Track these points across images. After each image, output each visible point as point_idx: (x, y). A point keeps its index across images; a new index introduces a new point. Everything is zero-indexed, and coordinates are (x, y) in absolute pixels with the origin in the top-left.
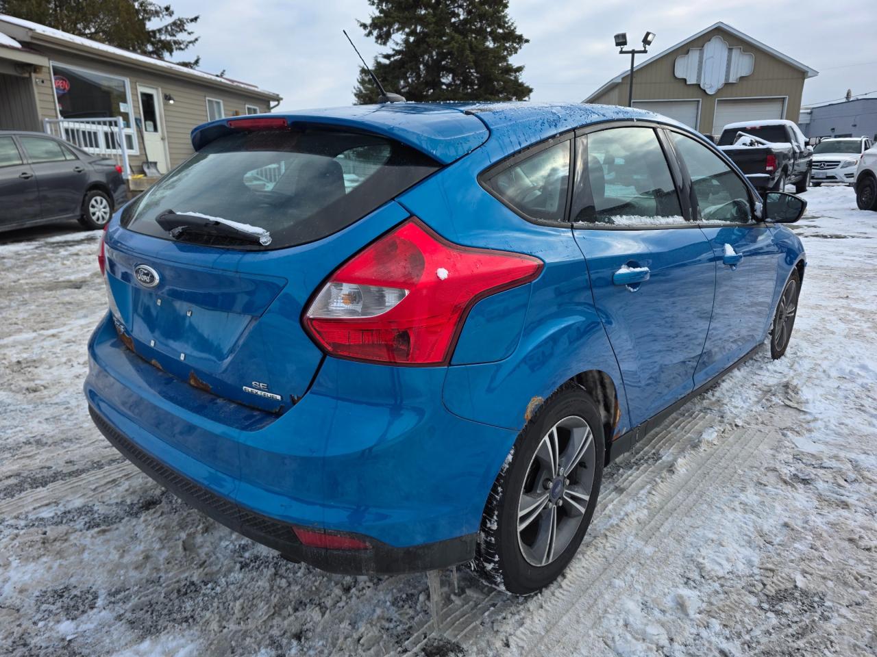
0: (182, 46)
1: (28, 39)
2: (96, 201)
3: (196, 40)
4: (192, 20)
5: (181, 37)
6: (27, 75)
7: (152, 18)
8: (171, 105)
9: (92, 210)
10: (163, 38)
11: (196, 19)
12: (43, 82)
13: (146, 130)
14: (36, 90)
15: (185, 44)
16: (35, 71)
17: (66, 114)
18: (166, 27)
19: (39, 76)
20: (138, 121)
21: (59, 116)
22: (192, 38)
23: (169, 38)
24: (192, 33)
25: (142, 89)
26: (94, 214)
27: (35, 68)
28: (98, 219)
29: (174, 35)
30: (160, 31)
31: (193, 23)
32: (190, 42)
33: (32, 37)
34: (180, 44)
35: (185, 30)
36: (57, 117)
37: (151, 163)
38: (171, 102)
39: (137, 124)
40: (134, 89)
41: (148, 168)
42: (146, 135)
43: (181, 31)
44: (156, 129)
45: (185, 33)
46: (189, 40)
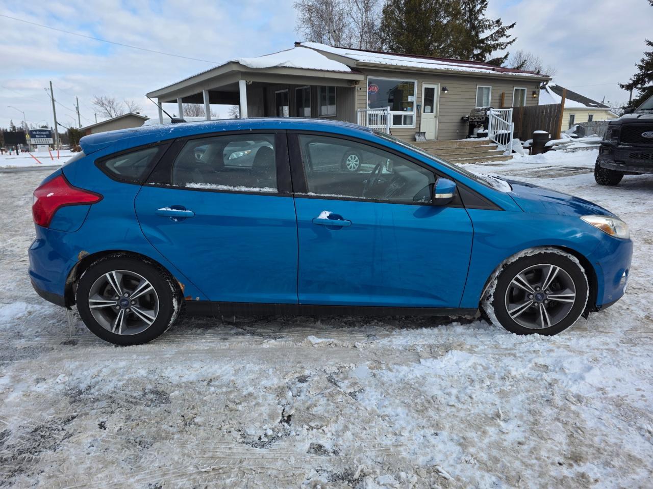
0: (502, 47)
1: (355, 66)
2: (351, 157)
3: (514, 40)
4: (510, 27)
5: (502, 40)
6: (353, 86)
7: (485, 31)
8: (446, 94)
9: (348, 162)
10: (489, 43)
11: (513, 25)
12: (360, 89)
13: (424, 112)
14: (356, 93)
15: (505, 44)
16: (356, 84)
17: (372, 106)
18: (492, 35)
19: (358, 85)
20: (419, 106)
21: (368, 107)
22: (510, 39)
23: (493, 43)
24: (509, 36)
25: (425, 86)
26: (349, 165)
27: (356, 82)
28: (351, 168)
29: (497, 40)
30: (487, 38)
31: (511, 29)
32: (508, 43)
33: (357, 65)
34: (502, 45)
35: (505, 35)
36: (366, 108)
37: (421, 133)
38: (446, 92)
39: (417, 109)
40: (420, 86)
41: (419, 136)
42: (423, 115)
43: (502, 36)
44: (432, 111)
45: (505, 37)
46: (508, 41)
